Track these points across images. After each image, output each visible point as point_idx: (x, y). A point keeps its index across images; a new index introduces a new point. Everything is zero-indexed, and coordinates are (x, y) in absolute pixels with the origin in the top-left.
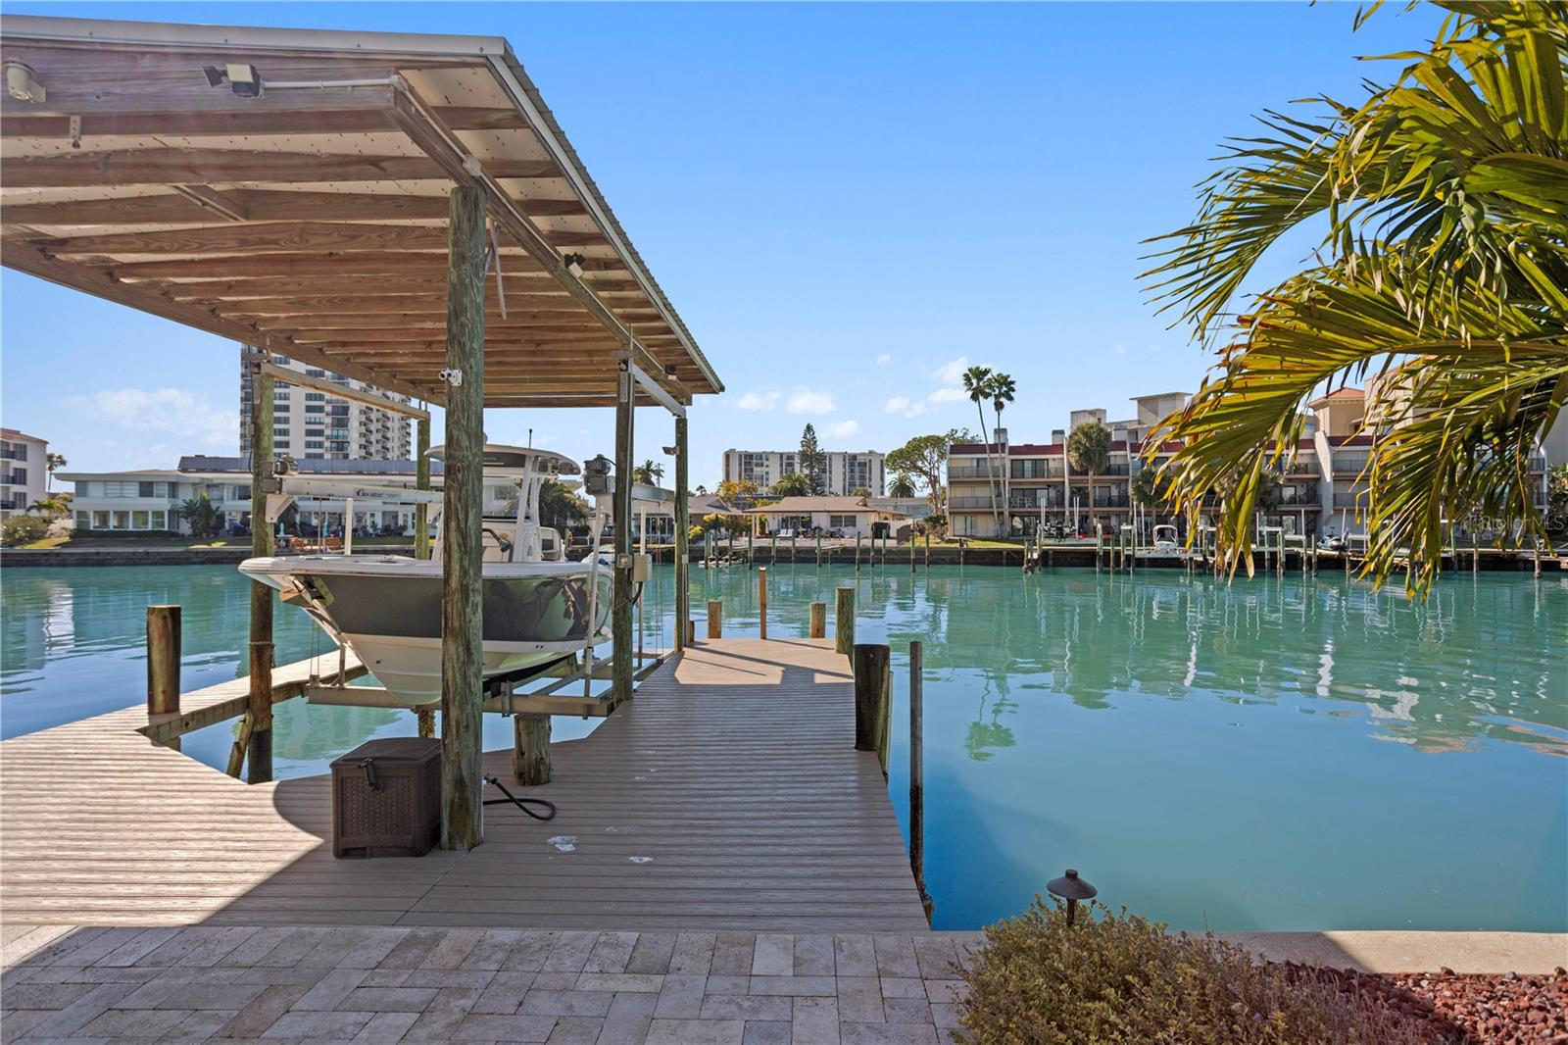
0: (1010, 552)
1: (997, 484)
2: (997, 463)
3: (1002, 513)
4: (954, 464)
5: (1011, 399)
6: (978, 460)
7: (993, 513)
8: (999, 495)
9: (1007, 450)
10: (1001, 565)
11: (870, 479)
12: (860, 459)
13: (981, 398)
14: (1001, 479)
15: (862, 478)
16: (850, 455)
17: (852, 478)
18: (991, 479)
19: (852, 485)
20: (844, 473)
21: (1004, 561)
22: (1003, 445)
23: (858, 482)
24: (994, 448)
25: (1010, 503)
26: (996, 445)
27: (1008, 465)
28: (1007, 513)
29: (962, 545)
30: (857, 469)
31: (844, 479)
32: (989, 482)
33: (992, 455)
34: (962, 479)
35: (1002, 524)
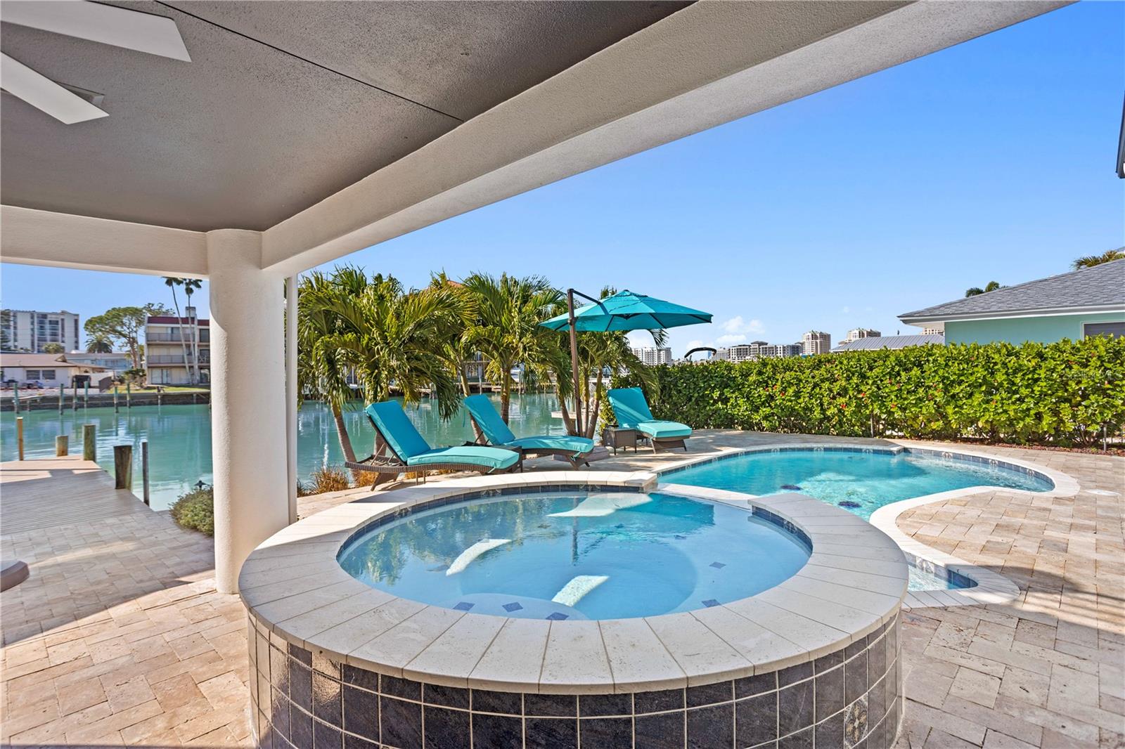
0: (198, 395)
1: (188, 346)
2: (188, 331)
3: (192, 367)
4: (151, 331)
5: (199, 286)
6: (172, 328)
7: (185, 367)
8: (190, 354)
9: (196, 322)
10: (193, 403)
11: (63, 336)
12: (50, 318)
13: (174, 284)
14: (192, 343)
15: (54, 334)
16: (38, 314)
17: (42, 334)
18: (183, 343)
19: (42, 340)
20: (33, 330)
21: (195, 401)
22: (193, 319)
23: (48, 337)
24: (185, 321)
25: (199, 360)
26: (187, 318)
27: (197, 333)
28: (196, 367)
29: (159, 391)
30: (47, 326)
31: (33, 336)
32: (181, 345)
33: (184, 326)
34: (158, 342)
35: (193, 374)
